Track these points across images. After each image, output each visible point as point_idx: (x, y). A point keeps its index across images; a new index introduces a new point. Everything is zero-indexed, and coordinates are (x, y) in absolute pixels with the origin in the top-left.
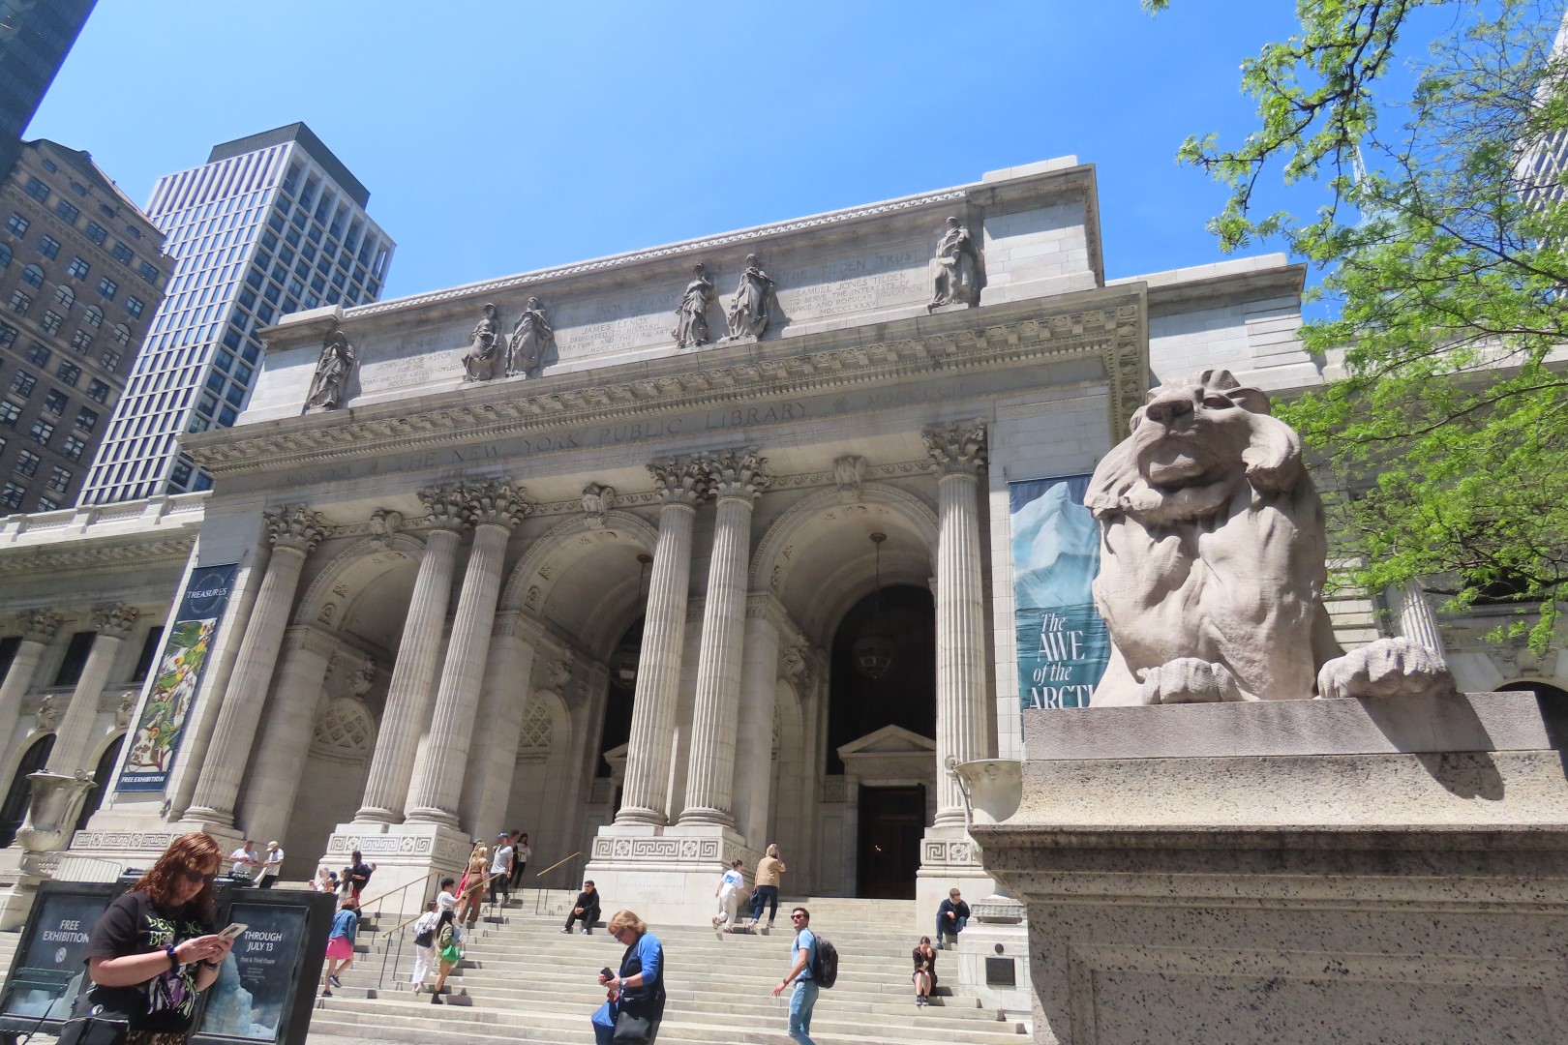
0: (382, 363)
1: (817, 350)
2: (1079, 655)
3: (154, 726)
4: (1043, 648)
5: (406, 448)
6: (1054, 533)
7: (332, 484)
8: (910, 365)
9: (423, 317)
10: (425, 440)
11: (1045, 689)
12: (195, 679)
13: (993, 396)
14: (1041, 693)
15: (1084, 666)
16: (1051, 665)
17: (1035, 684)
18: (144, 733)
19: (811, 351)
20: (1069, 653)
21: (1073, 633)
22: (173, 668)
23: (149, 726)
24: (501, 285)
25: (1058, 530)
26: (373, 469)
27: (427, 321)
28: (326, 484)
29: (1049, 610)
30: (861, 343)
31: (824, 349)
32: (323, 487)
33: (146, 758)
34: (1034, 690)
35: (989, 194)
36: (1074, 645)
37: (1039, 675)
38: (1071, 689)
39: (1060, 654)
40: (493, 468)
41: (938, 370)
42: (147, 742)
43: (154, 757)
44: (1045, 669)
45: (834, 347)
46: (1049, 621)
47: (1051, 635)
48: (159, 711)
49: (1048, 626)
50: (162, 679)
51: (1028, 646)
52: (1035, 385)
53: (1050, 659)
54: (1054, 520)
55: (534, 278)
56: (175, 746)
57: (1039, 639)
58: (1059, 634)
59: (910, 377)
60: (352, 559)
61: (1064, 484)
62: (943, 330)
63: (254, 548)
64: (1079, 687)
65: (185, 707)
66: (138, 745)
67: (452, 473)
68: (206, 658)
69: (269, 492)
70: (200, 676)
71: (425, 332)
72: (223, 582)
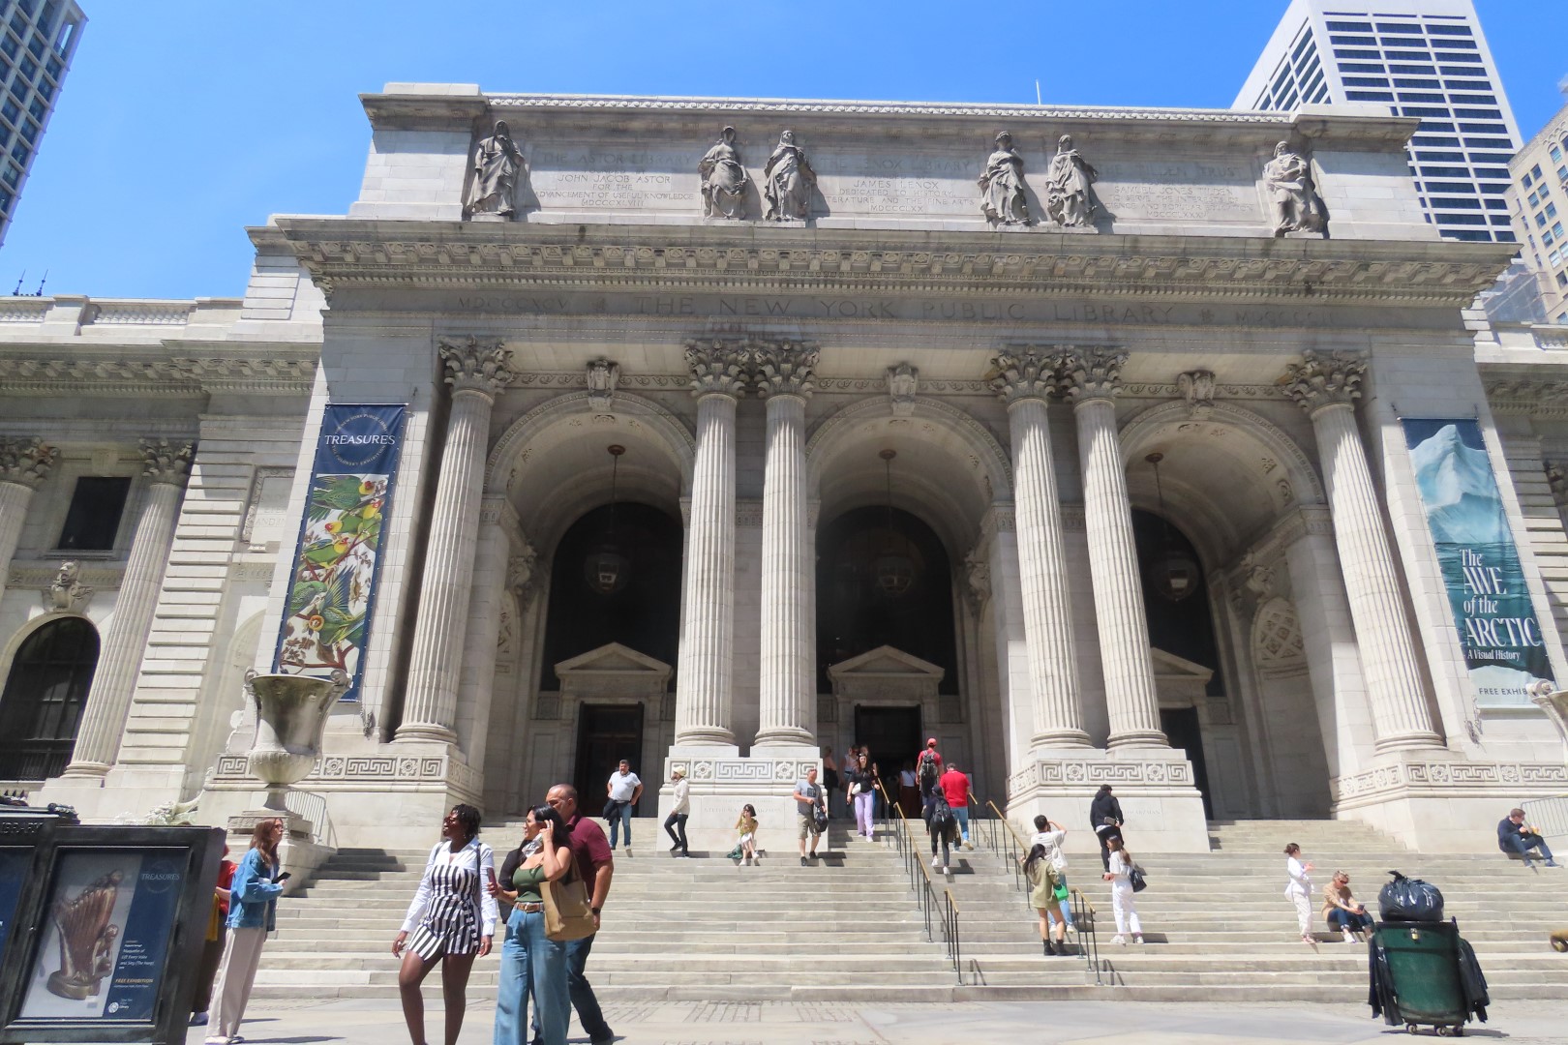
0: (565, 173)
1: (1197, 254)
2: (1502, 590)
3: (314, 612)
4: (1468, 582)
5: (647, 287)
6: (1454, 473)
7: (540, 318)
8: (1282, 286)
9: (620, 125)
10: (680, 280)
11: (1477, 620)
12: (372, 556)
13: (1369, 331)
14: (1474, 624)
15: (1507, 600)
16: (1477, 598)
17: (1468, 615)
18: (295, 622)
19: (1191, 254)
20: (1492, 587)
21: (1491, 569)
22: (325, 536)
23: (304, 612)
24: (724, 107)
25: (1456, 469)
26: (599, 306)
27: (624, 132)
28: (532, 317)
29: (1466, 546)
30: (1245, 255)
31: (1204, 254)
32: (528, 320)
33: (311, 656)
34: (1467, 620)
35: (1320, 126)
36: (1495, 581)
37: (1470, 606)
38: (1501, 621)
39: (1485, 588)
40: (785, 328)
41: (1310, 296)
42: (306, 635)
43: (325, 652)
44: (1473, 601)
45: (1216, 255)
46: (1467, 556)
47: (1472, 569)
48: (316, 593)
49: (1467, 560)
50: (309, 550)
51: (1453, 578)
52: (1401, 326)
53: (1476, 592)
54: (1450, 460)
55: (770, 108)
56: (362, 640)
57: (1462, 572)
58: (1479, 569)
59: (1280, 299)
60: (552, 417)
61: (1452, 427)
62: (1329, 257)
63: (428, 390)
64: (1507, 620)
65: (365, 591)
66: (291, 638)
67: (727, 327)
68: (384, 525)
69: (438, 315)
70: (380, 552)
71: (626, 144)
72: (385, 427)
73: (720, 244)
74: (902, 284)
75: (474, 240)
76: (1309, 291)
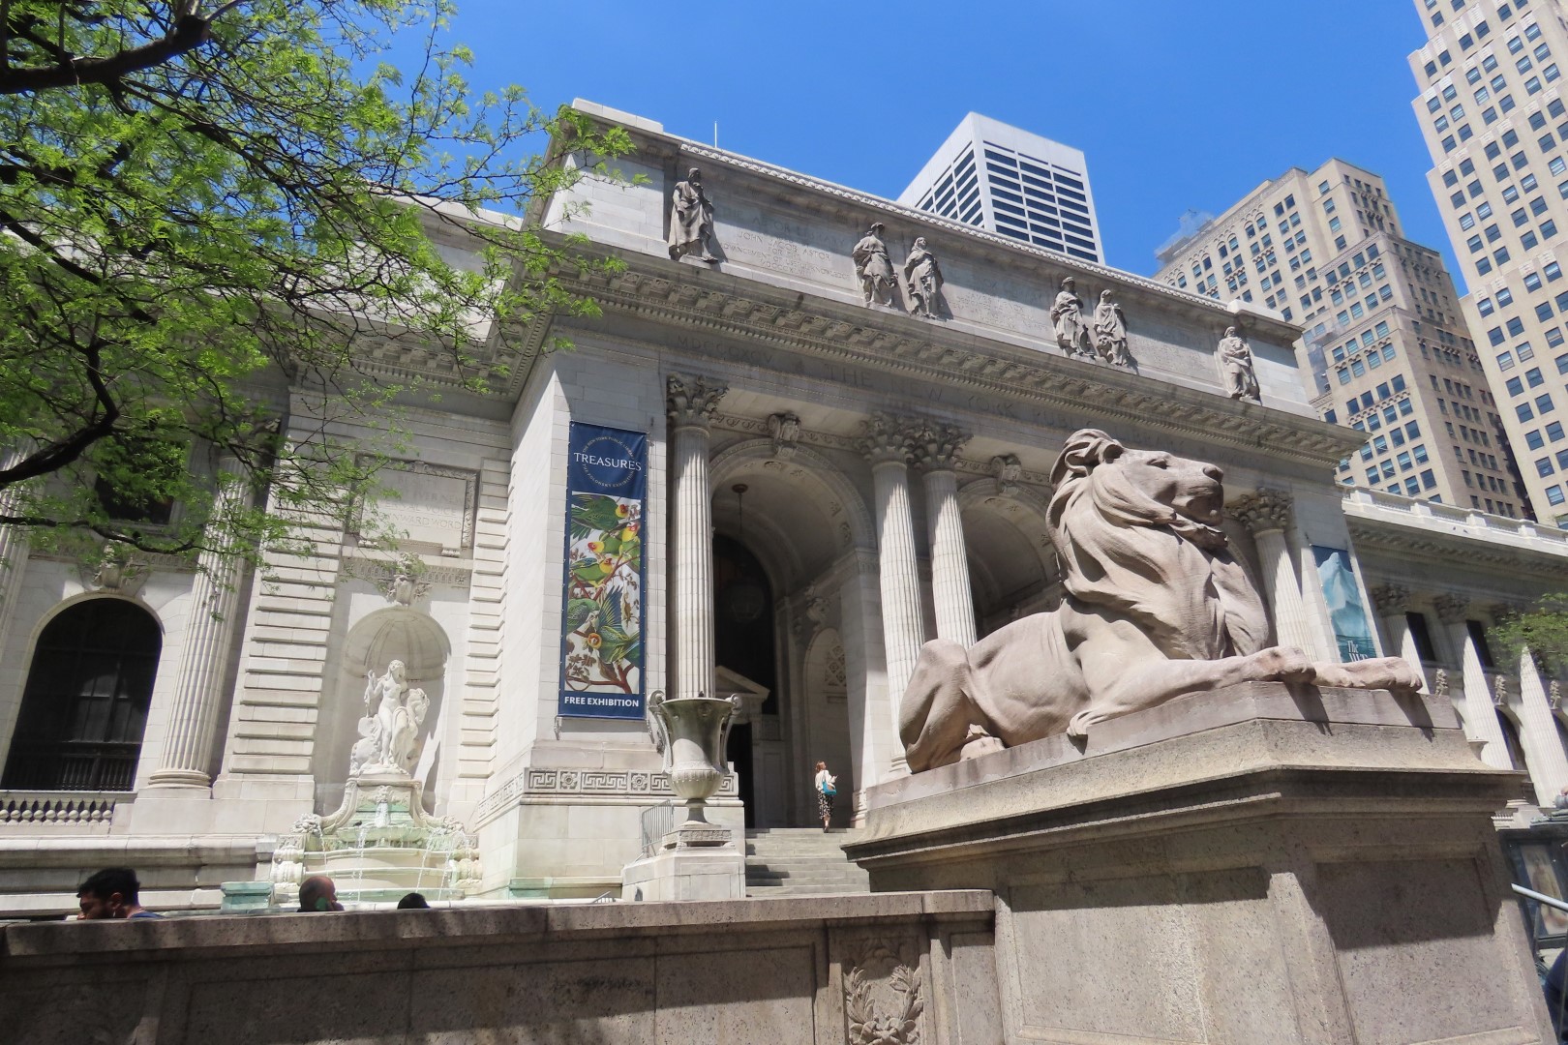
0: (744, 231)
3: (590, 630)
5: (836, 356)
6: (1340, 587)
7: (754, 369)
8: (1246, 438)
9: (788, 197)
10: (865, 357)
12: (636, 578)
13: (1292, 480)
18: (572, 637)
22: (590, 555)
23: (582, 629)
24: (863, 200)
25: (1341, 584)
26: (797, 366)
27: (789, 204)
28: (747, 367)
29: (1350, 637)
32: (743, 369)
33: (595, 673)
35: (1252, 321)
40: (942, 413)
41: (1259, 448)
42: (587, 652)
43: (607, 671)
46: (1352, 646)
48: (588, 611)
49: (1352, 649)
50: (576, 567)
52: (1306, 478)
54: (1338, 577)
55: (898, 211)
56: (641, 662)
59: (1243, 447)
60: (742, 459)
61: (1336, 555)
63: (661, 421)
65: (637, 613)
66: (573, 654)
67: (900, 404)
68: (642, 547)
69: (664, 349)
70: (642, 572)
71: (790, 215)
72: (630, 453)
73: (905, 333)
74: (1022, 392)
75: (707, 287)
76: (1259, 444)
